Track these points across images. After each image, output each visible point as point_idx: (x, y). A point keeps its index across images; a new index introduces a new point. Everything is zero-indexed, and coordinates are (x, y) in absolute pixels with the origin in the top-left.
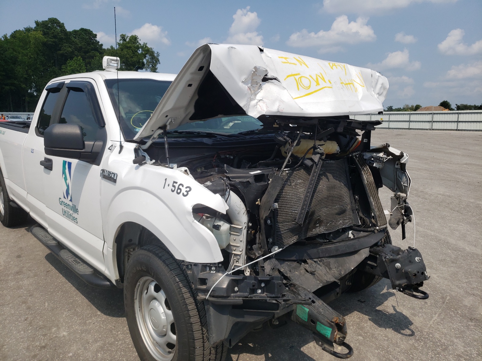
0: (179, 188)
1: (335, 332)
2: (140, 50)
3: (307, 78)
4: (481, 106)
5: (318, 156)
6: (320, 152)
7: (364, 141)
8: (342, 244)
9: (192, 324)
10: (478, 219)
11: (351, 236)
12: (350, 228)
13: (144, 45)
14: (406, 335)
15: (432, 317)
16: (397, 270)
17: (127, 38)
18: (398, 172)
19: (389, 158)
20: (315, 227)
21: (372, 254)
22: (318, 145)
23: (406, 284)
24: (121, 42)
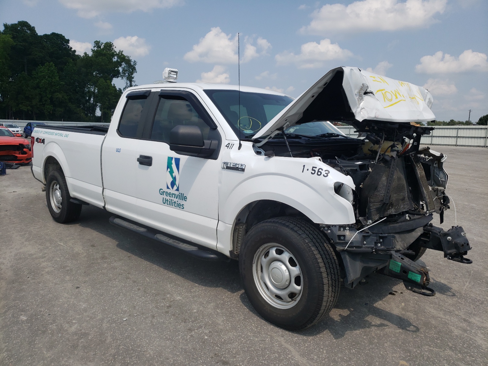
0: (318, 171)
1: (424, 277)
2: (116, 57)
3: (389, 93)
4: (449, 122)
5: (395, 152)
6: (397, 150)
7: (415, 144)
8: (403, 223)
9: (321, 273)
10: (476, 217)
11: (408, 218)
12: (407, 212)
13: (119, 53)
14: (450, 296)
15: (465, 284)
16: (448, 242)
17: (101, 45)
18: (435, 170)
19: (430, 158)
20: (389, 209)
21: (425, 232)
22: (396, 144)
23: (455, 252)
24: (96, 49)
